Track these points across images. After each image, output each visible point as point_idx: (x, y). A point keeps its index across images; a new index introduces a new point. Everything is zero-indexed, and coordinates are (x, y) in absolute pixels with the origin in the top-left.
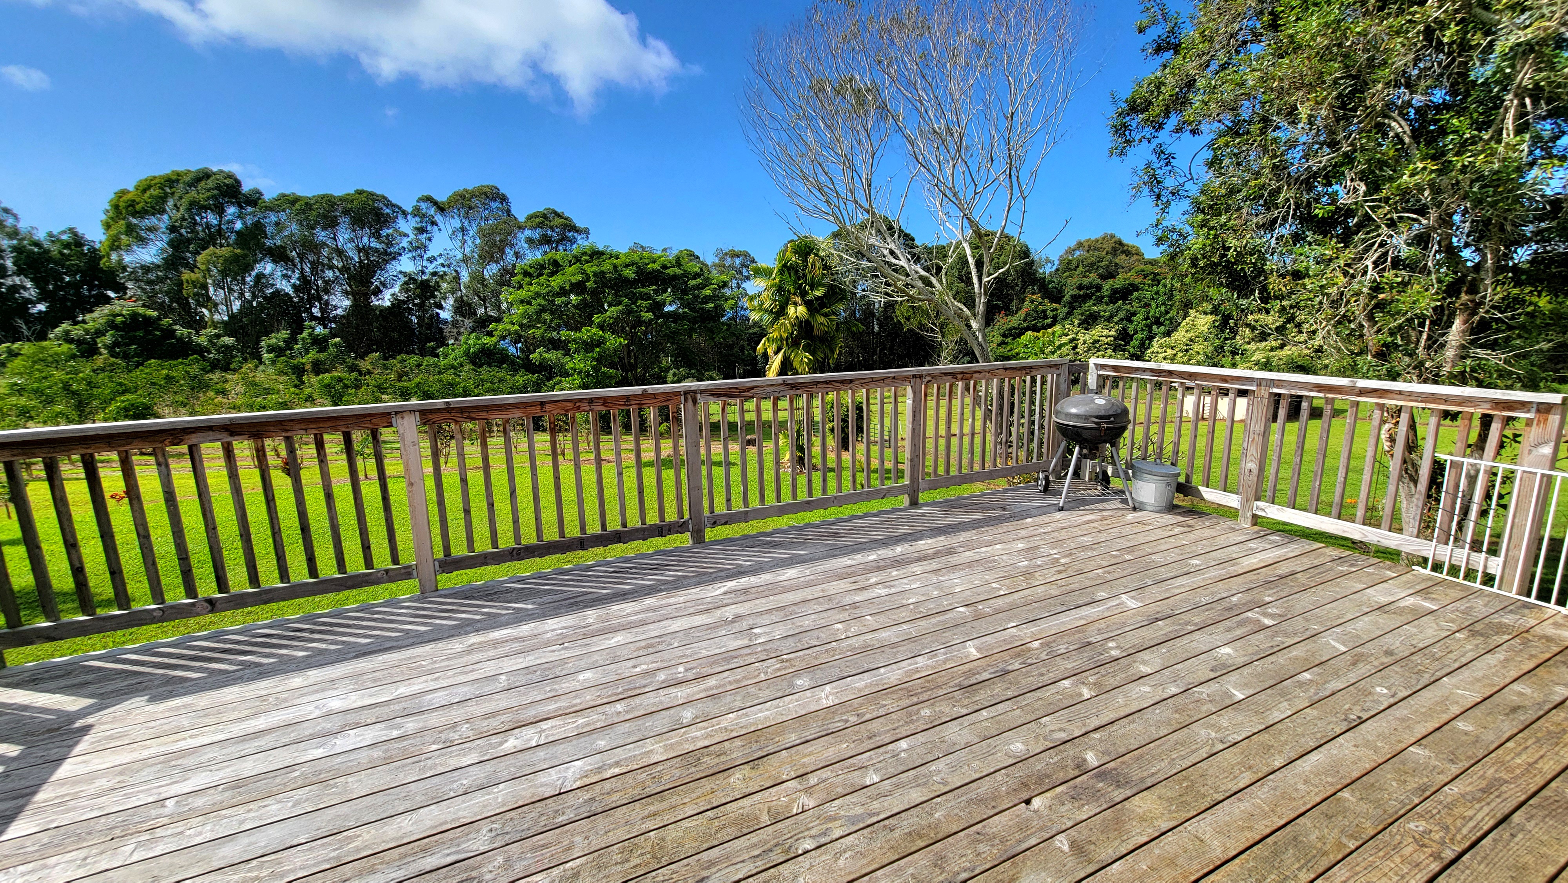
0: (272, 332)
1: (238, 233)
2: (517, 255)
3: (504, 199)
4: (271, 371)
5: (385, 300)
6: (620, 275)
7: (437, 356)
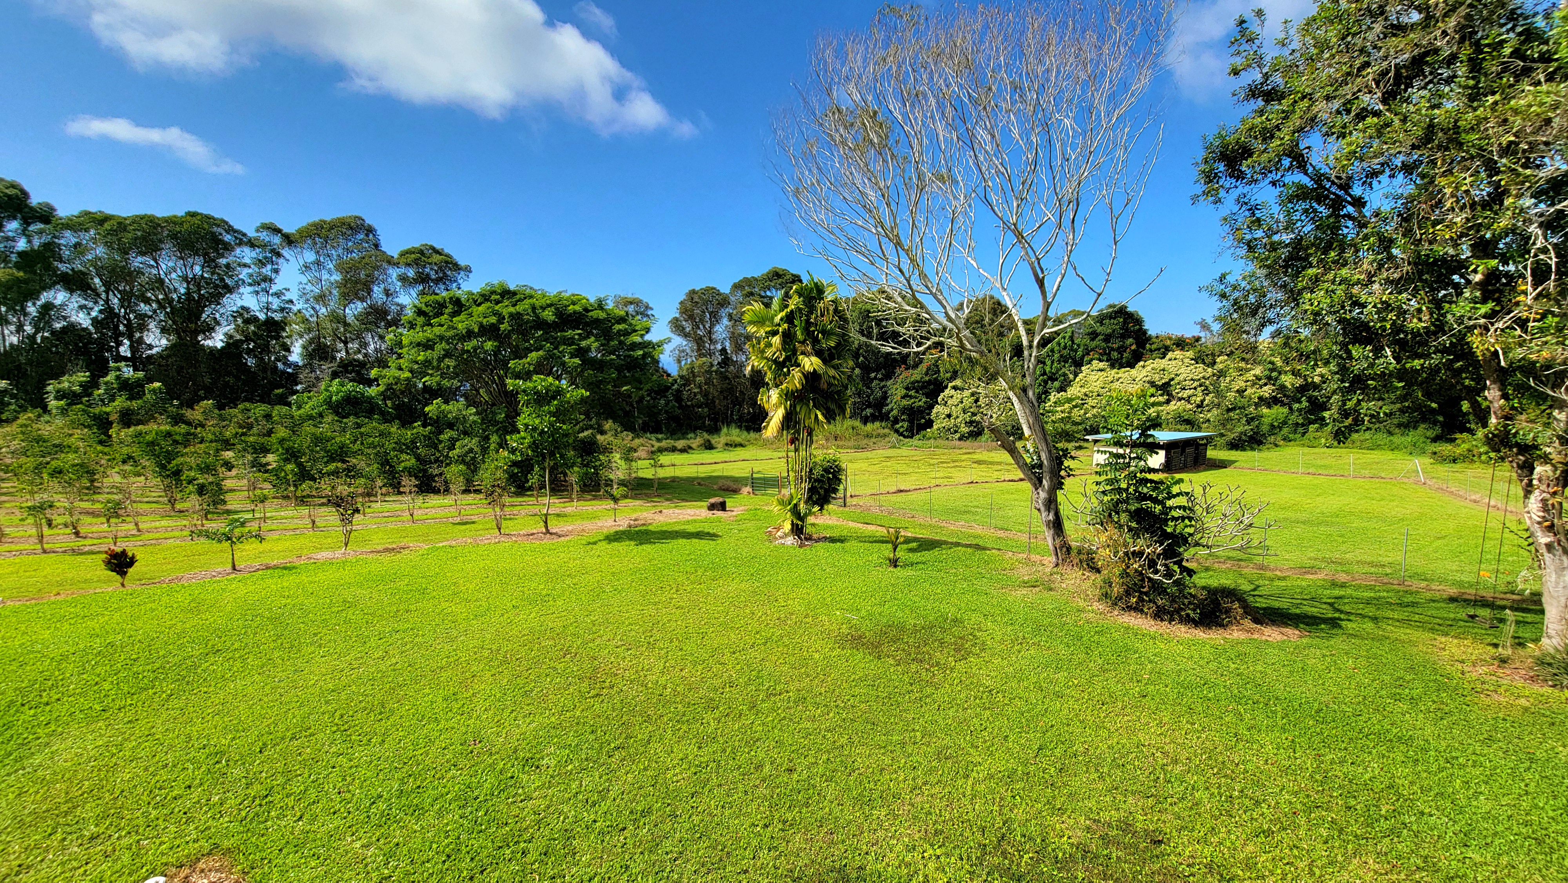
0: (63, 374)
1: (21, 254)
2: (387, 293)
3: (370, 230)
4: (59, 422)
5: (217, 340)
6: (538, 317)
7: (289, 405)
